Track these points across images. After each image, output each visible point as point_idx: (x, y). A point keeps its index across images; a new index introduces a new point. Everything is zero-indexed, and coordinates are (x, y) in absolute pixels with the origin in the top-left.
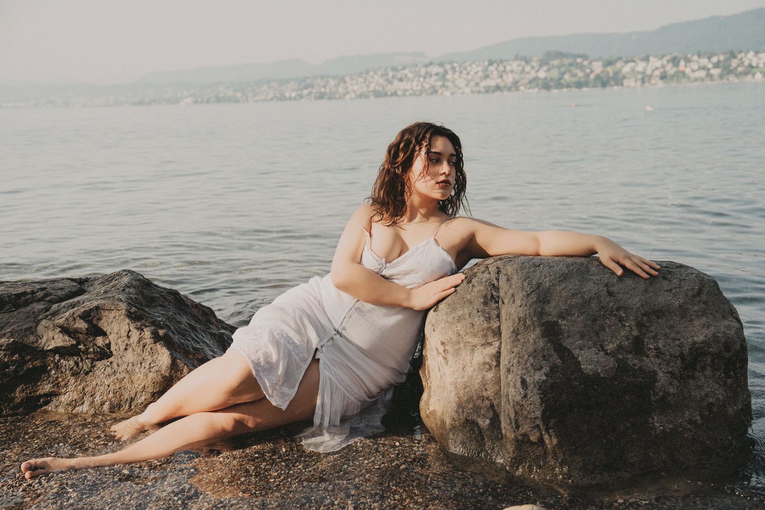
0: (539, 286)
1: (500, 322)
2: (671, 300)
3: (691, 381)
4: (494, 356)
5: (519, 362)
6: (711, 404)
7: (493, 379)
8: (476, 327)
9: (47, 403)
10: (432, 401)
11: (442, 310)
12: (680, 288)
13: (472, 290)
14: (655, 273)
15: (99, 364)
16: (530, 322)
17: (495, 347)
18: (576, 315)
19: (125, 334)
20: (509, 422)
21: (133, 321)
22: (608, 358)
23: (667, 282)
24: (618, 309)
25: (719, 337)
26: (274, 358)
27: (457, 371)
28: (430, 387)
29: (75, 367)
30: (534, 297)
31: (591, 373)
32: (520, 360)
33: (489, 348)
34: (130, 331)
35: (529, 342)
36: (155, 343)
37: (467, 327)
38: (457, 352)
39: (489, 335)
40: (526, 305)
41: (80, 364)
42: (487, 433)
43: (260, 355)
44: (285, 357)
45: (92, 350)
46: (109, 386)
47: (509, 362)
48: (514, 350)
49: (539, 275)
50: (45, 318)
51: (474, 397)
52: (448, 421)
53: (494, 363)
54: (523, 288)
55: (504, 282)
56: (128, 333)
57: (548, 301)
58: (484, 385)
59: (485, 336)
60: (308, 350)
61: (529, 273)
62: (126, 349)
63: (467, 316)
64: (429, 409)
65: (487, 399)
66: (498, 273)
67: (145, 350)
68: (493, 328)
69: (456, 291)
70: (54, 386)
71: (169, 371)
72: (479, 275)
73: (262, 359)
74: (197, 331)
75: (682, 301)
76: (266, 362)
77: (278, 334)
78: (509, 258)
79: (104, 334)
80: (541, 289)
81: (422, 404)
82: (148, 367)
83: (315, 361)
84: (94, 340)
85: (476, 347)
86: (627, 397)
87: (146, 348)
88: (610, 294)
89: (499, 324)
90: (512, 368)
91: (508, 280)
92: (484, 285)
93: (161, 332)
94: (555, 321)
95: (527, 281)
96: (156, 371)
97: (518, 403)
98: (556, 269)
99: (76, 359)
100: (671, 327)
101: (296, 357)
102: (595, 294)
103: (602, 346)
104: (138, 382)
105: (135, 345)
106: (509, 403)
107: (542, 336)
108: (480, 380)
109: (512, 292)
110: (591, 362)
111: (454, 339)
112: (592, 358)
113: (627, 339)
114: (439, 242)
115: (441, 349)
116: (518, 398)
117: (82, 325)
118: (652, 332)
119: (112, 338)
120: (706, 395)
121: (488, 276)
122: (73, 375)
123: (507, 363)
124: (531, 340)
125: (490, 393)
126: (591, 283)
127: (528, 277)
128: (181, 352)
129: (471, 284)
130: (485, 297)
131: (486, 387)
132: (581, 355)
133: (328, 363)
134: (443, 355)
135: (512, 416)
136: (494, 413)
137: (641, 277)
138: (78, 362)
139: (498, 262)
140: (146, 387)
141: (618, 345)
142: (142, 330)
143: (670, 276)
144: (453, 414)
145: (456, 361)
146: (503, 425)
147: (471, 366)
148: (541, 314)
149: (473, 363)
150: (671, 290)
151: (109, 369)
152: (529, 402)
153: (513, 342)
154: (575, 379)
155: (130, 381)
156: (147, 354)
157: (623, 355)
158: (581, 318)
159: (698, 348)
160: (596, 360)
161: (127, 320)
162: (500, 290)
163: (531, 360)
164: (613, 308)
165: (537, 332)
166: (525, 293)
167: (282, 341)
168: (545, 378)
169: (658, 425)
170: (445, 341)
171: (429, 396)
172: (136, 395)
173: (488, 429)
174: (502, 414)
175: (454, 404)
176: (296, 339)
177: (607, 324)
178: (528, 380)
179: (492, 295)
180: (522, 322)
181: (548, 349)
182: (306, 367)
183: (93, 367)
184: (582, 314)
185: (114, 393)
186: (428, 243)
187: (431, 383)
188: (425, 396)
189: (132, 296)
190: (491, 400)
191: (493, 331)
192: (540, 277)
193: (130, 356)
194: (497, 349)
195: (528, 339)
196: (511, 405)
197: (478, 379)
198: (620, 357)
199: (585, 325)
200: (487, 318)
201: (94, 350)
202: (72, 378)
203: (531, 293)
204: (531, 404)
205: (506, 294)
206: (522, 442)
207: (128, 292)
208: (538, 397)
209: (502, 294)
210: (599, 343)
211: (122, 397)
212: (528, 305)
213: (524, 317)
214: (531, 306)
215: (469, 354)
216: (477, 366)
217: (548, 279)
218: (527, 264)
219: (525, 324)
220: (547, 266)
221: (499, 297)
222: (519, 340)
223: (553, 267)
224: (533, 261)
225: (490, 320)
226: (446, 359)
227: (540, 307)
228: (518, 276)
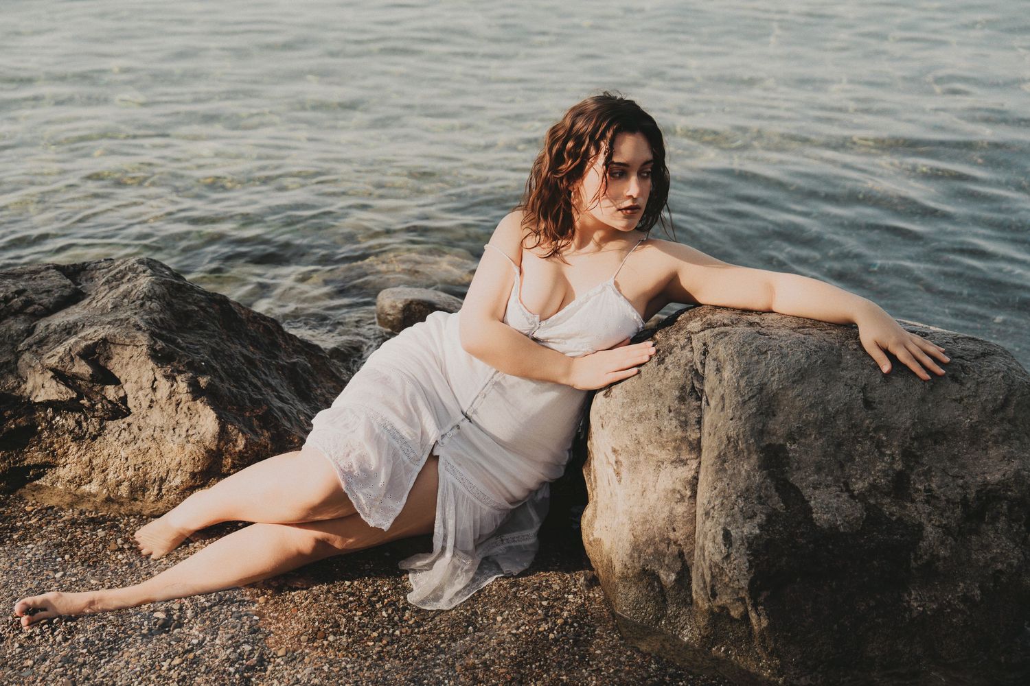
0: (762, 388)
1: (700, 432)
2: (959, 416)
3: (974, 538)
4: (689, 483)
5: (722, 504)
6: (1000, 571)
7: (686, 515)
8: (664, 434)
9: (39, 477)
10: (597, 525)
11: (616, 397)
12: (975, 396)
13: (664, 376)
14: (941, 371)
15: (111, 425)
16: (744, 445)
17: (690, 470)
18: (813, 436)
19: (149, 384)
20: (702, 585)
21: (159, 365)
22: (854, 503)
23: (957, 386)
24: (876, 430)
25: (1023, 477)
26: (373, 463)
27: (634, 495)
28: (596, 502)
29: (77, 428)
30: (752, 407)
31: (826, 526)
32: (725, 501)
33: (683, 469)
34: (155, 380)
35: (740, 474)
36: (194, 399)
37: (650, 432)
38: (634, 466)
39: (684, 448)
40: (740, 418)
41: (84, 424)
42: (671, 592)
43: (353, 459)
44: (388, 461)
45: (99, 406)
46: (127, 459)
47: (709, 502)
48: (717, 485)
49: (763, 370)
50: (28, 349)
51: (657, 539)
52: (618, 568)
53: (688, 493)
54: (738, 389)
55: (711, 372)
56: (153, 382)
57: (773, 412)
58: (672, 522)
59: (677, 448)
60: (422, 445)
61: (749, 364)
62: (150, 407)
63: (653, 417)
64: (593, 535)
65: (675, 543)
66: (704, 354)
67: (179, 409)
68: (691, 439)
69: (639, 372)
70: (48, 454)
71: (216, 442)
72: (677, 350)
73: (355, 467)
74: (256, 367)
75: (975, 419)
76: (361, 470)
77: (380, 425)
78: (725, 325)
79: (116, 382)
80: (764, 393)
81: (584, 522)
82: (184, 435)
83: (433, 458)
84: (102, 389)
85: (663, 463)
86: (875, 562)
87: (180, 406)
88: (868, 404)
89: (699, 436)
90: (712, 511)
91: (718, 370)
92: (682, 370)
93: (203, 381)
94: (781, 445)
95: (746, 378)
96: (197, 442)
97: (716, 565)
98: (792, 359)
99: (77, 416)
100: (953, 458)
101: (405, 458)
102: (845, 404)
103: (846, 484)
104: (171, 455)
105: (164, 401)
106: (704, 560)
107: (759, 467)
108: (667, 513)
109: (722, 392)
110: (827, 508)
111: (631, 448)
112: (829, 503)
113: (885, 476)
114: (621, 288)
115: (612, 458)
116: (717, 558)
117: (82, 369)
118: (923, 465)
119: (128, 388)
120: (993, 559)
121: (689, 355)
122: (74, 440)
123: (706, 502)
124: (743, 472)
125: (679, 535)
126: (841, 386)
127: (748, 372)
128: (233, 409)
129: (663, 366)
130: (683, 388)
131: (675, 525)
132: (815, 498)
133: (452, 462)
134: (615, 467)
135: (708, 579)
136: (683, 564)
137: (919, 377)
138: (81, 422)
139: (706, 332)
140: (183, 463)
141: (870, 484)
142: (174, 379)
143: (963, 375)
144: (626, 558)
145: (633, 479)
146: (694, 586)
147: (655, 492)
148: (761, 433)
149: (657, 487)
150: (962, 399)
151: (125, 434)
152: (733, 566)
153: (717, 472)
154: (802, 534)
155: (159, 453)
156: (183, 415)
157: (876, 499)
158: (819, 443)
159: (990, 491)
160: (835, 505)
161: (151, 364)
162: (705, 381)
163: (741, 503)
164: (868, 428)
165: (752, 461)
166: (740, 399)
167: (385, 438)
168: (758, 532)
169: (915, 604)
170: (617, 448)
171: (594, 516)
172: (167, 476)
173: (673, 588)
174: (694, 569)
175: (627, 545)
176: (405, 431)
177: (858, 450)
178: (733, 533)
179: (693, 387)
180: (732, 444)
181: (766, 489)
182: (419, 469)
183: (103, 428)
184: (821, 435)
185: (135, 470)
186: (604, 289)
187: (597, 496)
188: (588, 512)
189: (155, 315)
190: (680, 545)
191: (690, 443)
192: (765, 374)
193: (156, 418)
194: (693, 472)
195: (739, 471)
196: (707, 564)
197: (663, 512)
198: (872, 501)
199: (825, 452)
200: (682, 422)
201: (103, 407)
202: (73, 444)
203: (749, 399)
204: (735, 569)
205: (713, 391)
206: (718, 617)
207: (150, 308)
208: (745, 559)
209: (707, 389)
210: (843, 480)
211: (147, 476)
212: (743, 418)
213: (736, 437)
214: (747, 420)
215: (652, 471)
216: (662, 493)
217: (776, 377)
218: (748, 347)
219: (736, 447)
220: (777, 354)
221: (702, 391)
222: (725, 470)
223: (787, 355)
224: (757, 343)
225: (686, 426)
226: (618, 474)
227: (760, 422)
228: (733, 367)
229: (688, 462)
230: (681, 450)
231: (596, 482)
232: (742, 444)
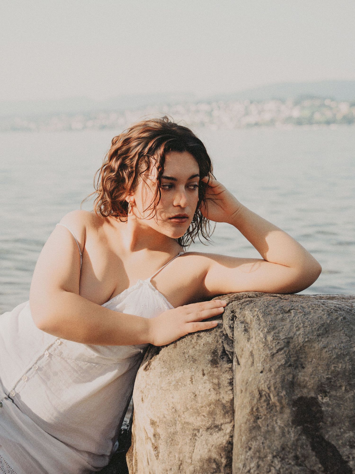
0: (288, 341)
1: (233, 393)
4: (224, 448)
5: (258, 466)
8: (199, 399)
11: (155, 369)
16: (276, 398)
17: (225, 434)
27: (171, 469)
30: (281, 359)
32: (260, 463)
33: (218, 435)
35: (274, 432)
37: (186, 398)
38: (172, 438)
39: (218, 412)
40: (270, 370)
47: (244, 465)
48: (252, 445)
49: (288, 326)
53: (224, 461)
54: (266, 343)
57: (302, 365)
59: (212, 413)
61: (275, 321)
63: (188, 382)
68: (224, 402)
78: (249, 297)
80: (291, 346)
85: (199, 432)
89: (232, 397)
91: (246, 330)
94: (312, 398)
95: (272, 333)
98: (314, 316)
107: (293, 423)
109: (251, 349)
111: (168, 417)
115: (151, 431)
123: (241, 466)
124: (277, 429)
127: (274, 328)
130: (214, 352)
134: (153, 441)
139: (233, 303)
145: (170, 453)
147: (191, 464)
148: (292, 385)
149: (193, 458)
153: (251, 430)
162: (235, 343)
163: (277, 464)
165: (285, 416)
166: (268, 352)
170: (156, 419)
179: (224, 351)
180: (264, 398)
191: (224, 406)
192: (290, 330)
194: (227, 437)
195: (273, 428)
200: (215, 384)
203: (277, 352)
205: (243, 350)
209: (237, 350)
212: (273, 370)
213: (267, 390)
214: (277, 372)
215: (188, 442)
216: (198, 465)
217: (301, 331)
218: (273, 308)
219: (268, 401)
220: (300, 312)
221: (232, 353)
222: (259, 428)
223: (309, 313)
224: (281, 304)
225: (219, 388)
226: (156, 448)
227: (290, 373)
228: (259, 325)
229: (223, 427)
230: (216, 414)
231: (136, 465)
232: (274, 396)
